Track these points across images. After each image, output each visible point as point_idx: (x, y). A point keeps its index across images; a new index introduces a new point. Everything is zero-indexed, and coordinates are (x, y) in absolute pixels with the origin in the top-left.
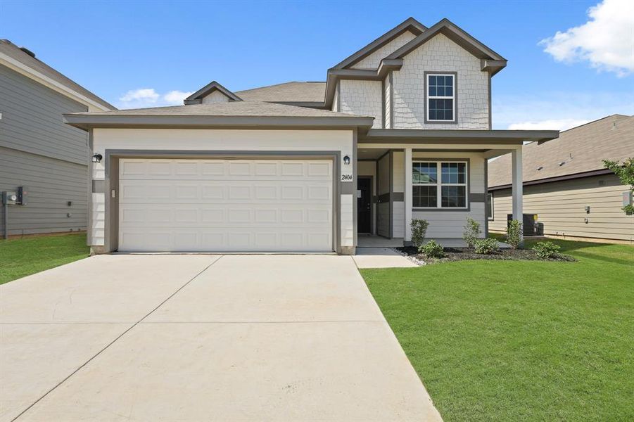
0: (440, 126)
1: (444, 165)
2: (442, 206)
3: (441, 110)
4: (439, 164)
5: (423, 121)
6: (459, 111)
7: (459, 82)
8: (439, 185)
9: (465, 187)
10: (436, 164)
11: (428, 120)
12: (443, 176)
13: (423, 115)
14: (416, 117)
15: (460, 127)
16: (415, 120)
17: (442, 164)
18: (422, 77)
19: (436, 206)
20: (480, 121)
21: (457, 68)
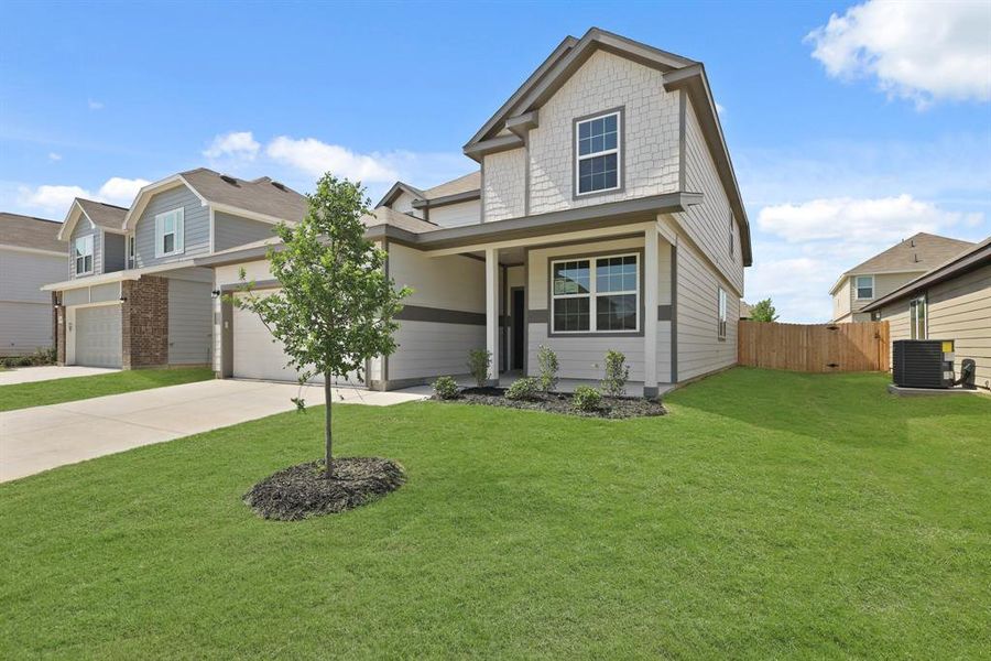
0: (598, 199)
1: (600, 263)
2: (598, 328)
3: (598, 173)
4: (593, 261)
5: (571, 197)
6: (628, 170)
7: (627, 122)
8: (593, 296)
9: (635, 295)
10: (588, 262)
11: (578, 194)
12: (598, 281)
13: (571, 187)
14: (561, 193)
15: (630, 195)
16: (560, 197)
17: (598, 261)
18: (570, 128)
19: (588, 329)
20: (665, 180)
21: (625, 99)
